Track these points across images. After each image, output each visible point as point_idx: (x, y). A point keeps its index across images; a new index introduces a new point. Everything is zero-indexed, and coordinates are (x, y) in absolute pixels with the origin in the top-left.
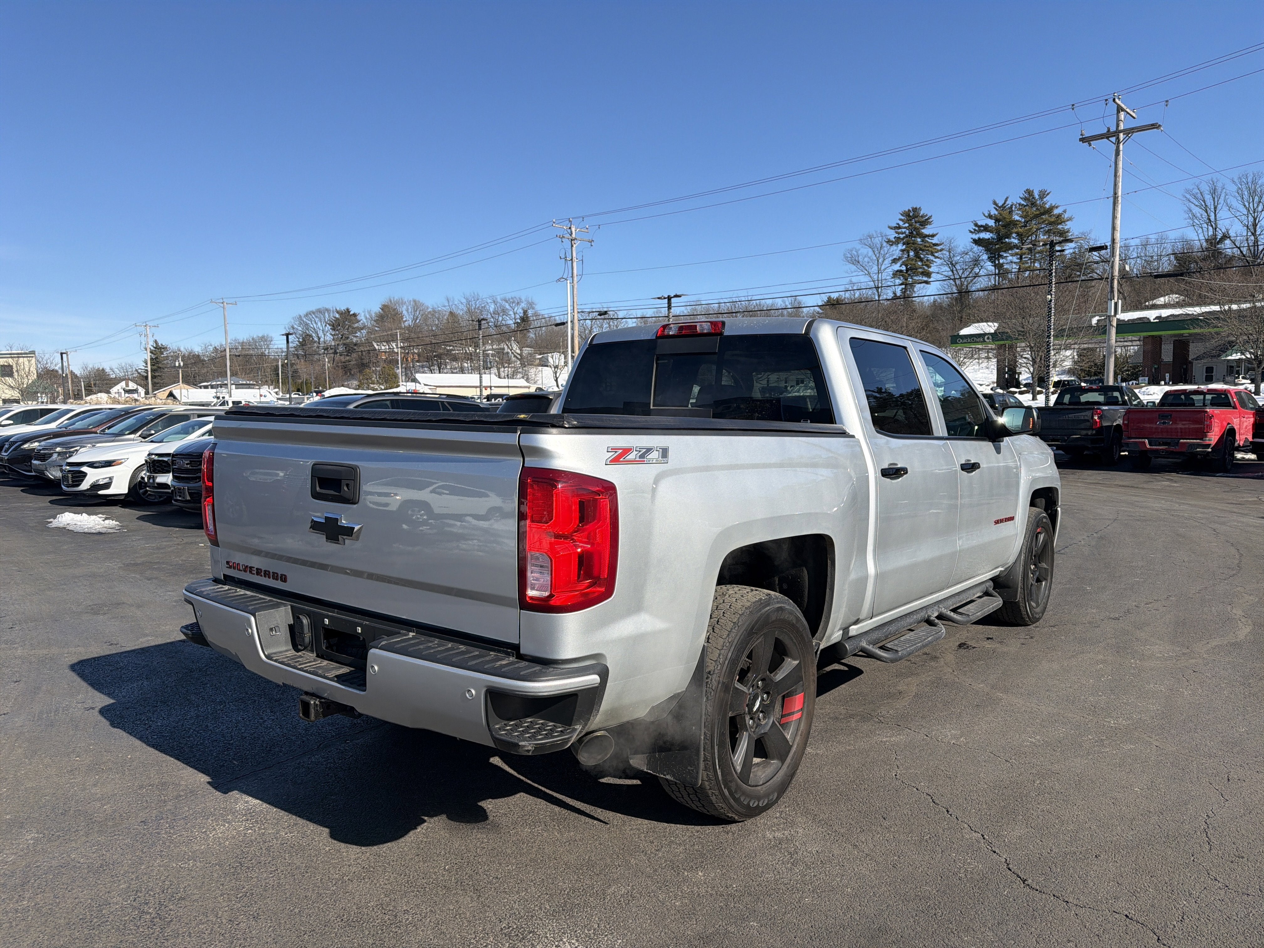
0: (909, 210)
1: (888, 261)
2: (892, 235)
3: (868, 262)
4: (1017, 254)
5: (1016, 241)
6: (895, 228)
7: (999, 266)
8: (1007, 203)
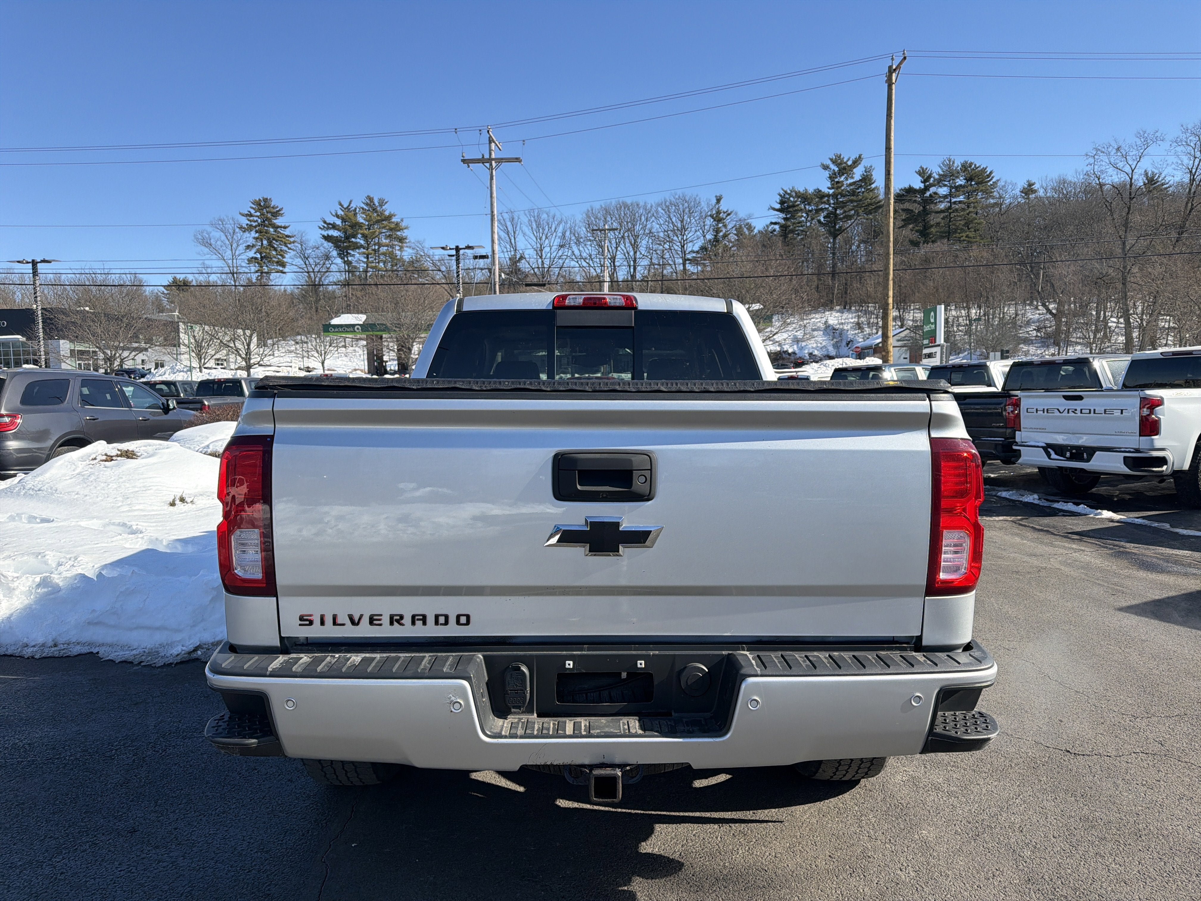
0: (260, 200)
1: (242, 248)
2: (244, 221)
3: (221, 246)
4: (364, 253)
5: (362, 242)
6: (247, 215)
7: (348, 263)
8: (352, 205)
